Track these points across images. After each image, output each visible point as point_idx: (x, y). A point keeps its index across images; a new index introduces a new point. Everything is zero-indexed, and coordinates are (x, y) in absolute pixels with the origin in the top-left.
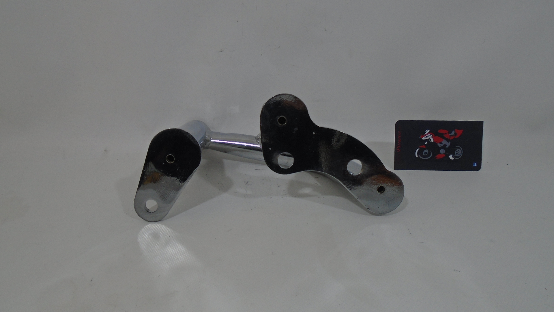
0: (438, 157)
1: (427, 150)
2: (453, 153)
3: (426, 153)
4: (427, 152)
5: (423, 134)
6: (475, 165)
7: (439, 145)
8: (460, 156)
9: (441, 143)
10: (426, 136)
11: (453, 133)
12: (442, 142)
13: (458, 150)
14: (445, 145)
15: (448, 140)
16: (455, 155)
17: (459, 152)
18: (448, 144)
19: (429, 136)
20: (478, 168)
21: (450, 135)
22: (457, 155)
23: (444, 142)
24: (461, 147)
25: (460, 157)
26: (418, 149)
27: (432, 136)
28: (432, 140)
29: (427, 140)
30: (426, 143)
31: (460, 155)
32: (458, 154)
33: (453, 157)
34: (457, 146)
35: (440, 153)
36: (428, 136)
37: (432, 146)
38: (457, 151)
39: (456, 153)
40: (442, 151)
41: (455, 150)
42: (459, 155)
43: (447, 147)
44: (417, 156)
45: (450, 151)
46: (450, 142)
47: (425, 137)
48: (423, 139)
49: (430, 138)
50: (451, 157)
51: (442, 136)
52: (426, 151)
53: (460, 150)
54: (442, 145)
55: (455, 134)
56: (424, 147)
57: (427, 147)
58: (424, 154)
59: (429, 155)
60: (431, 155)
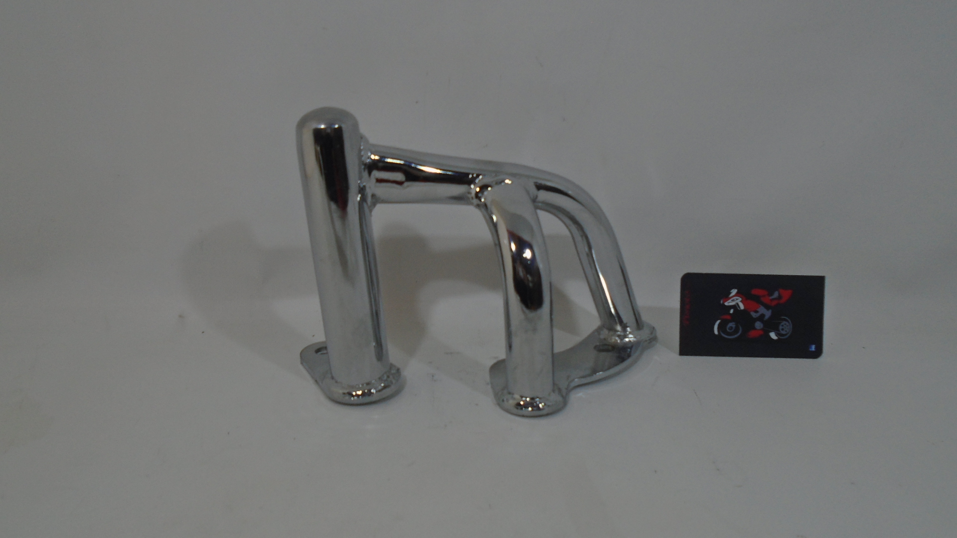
0: (752, 334)
1: (734, 323)
2: (776, 329)
3: (732, 327)
4: (734, 326)
5: (727, 298)
6: (811, 348)
7: (754, 315)
8: (788, 333)
9: (756, 312)
10: (732, 299)
11: (776, 295)
12: (758, 310)
13: (784, 323)
14: (763, 316)
15: (767, 307)
16: (779, 331)
17: (786, 327)
18: (768, 314)
19: (737, 299)
20: (817, 354)
21: (771, 298)
22: (784, 332)
23: (762, 310)
24: (789, 318)
25: (787, 336)
26: (718, 322)
27: (740, 299)
28: (742, 307)
29: (735, 307)
30: (732, 311)
31: (788, 331)
33: (776, 336)
34: (783, 317)
35: (756, 329)
36: (735, 300)
37: (742, 317)
39: (781, 327)
40: (758, 325)
41: (780, 323)
42: (786, 331)
43: (767, 317)
44: (716, 332)
45: (771, 324)
46: (770, 311)
47: (730, 301)
48: (726, 304)
49: (737, 304)
50: (773, 335)
51: (757, 300)
52: (732, 325)
53: (787, 323)
54: (758, 315)
55: (780, 297)
56: (728, 317)
57: (733, 318)
58: (729, 329)
59: (736, 331)
60: (740, 332)
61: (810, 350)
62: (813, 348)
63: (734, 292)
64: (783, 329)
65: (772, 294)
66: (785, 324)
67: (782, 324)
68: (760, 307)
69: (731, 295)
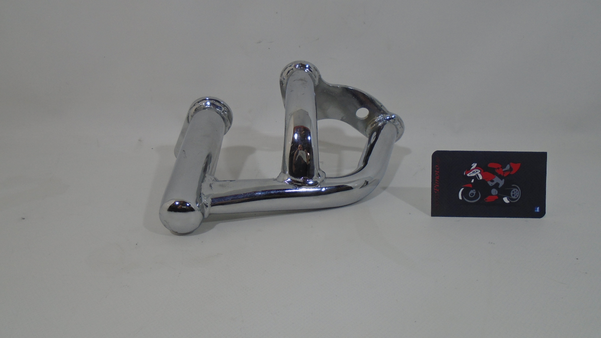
0: (488, 199)
1: (475, 190)
2: (508, 195)
3: (473, 194)
4: (475, 193)
5: (469, 170)
6: (537, 210)
7: (490, 184)
9: (492, 181)
10: (473, 171)
11: (508, 167)
12: (494, 180)
14: (497, 184)
15: (501, 177)
16: (511, 196)
17: (516, 193)
18: (501, 183)
19: (477, 171)
20: (542, 214)
21: (504, 170)
22: (514, 197)
23: (497, 180)
24: (519, 186)
25: (517, 200)
26: (462, 189)
27: (480, 171)
28: (481, 177)
29: (475, 177)
30: (473, 181)
31: (517, 197)
32: (515, 195)
33: (508, 200)
34: (513, 185)
35: (491, 195)
36: (475, 172)
37: (481, 185)
38: (513, 192)
39: (512, 194)
40: (494, 192)
41: (511, 190)
42: (516, 196)
43: (500, 186)
44: (460, 198)
45: (504, 191)
46: (503, 180)
47: (471, 173)
48: (468, 175)
49: (477, 175)
50: (506, 200)
51: (493, 172)
52: (473, 192)
53: (517, 190)
54: (493, 184)
55: (511, 169)
56: (470, 186)
57: (474, 186)
58: (470, 195)
59: (476, 197)
60: (480, 197)
61: (536, 211)
63: (474, 165)
64: (513, 195)
65: (505, 168)
66: (515, 191)
67: (513, 191)
68: (495, 177)
69: (472, 168)
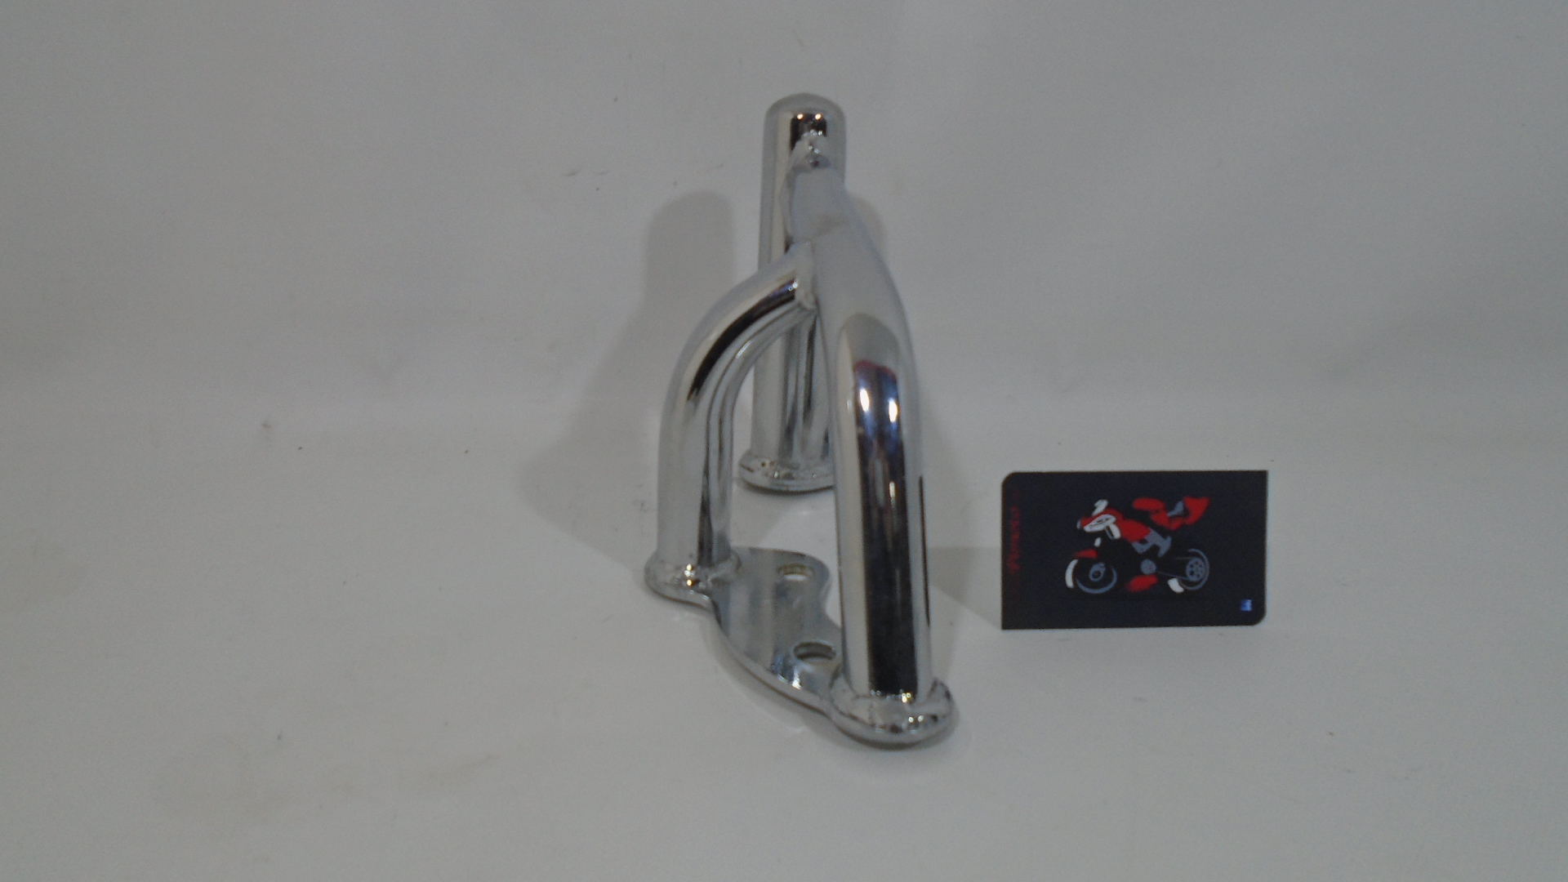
0: (1135, 584)
1: (1102, 565)
2: (1179, 572)
3: (1099, 573)
4: (1102, 571)
6: (1245, 606)
7: (1139, 548)
8: (1201, 580)
9: (1143, 542)
10: (1098, 519)
12: (1146, 538)
13: (1193, 561)
14: (1155, 548)
15: (1163, 533)
16: (1185, 576)
17: (1199, 568)
18: (1165, 545)
19: (1107, 519)
20: (1256, 616)
21: (1170, 514)
22: (1193, 579)
23: (1154, 538)
24: (1204, 552)
25: (1200, 585)
26: (1073, 563)
28: (1117, 533)
29: (1102, 534)
30: (1098, 542)
31: (1201, 575)
32: (1196, 573)
33: (1180, 584)
34: (1192, 550)
35: (1142, 574)
36: (1103, 522)
37: (1117, 554)
38: (1192, 566)
39: (1188, 570)
40: (1148, 567)
41: (1188, 561)
42: (1198, 576)
43: (1162, 552)
44: (1070, 583)
45: (1172, 565)
46: (1169, 539)
47: (1094, 523)
48: (1087, 529)
49: (1108, 528)
50: (1175, 585)
52: (1099, 568)
53: (1200, 562)
55: (1186, 512)
56: (1091, 554)
57: (1102, 555)
58: (1094, 577)
59: (1106, 580)
60: (1115, 580)
61: (1243, 609)
62: (1248, 606)
63: (1101, 505)
64: (1192, 573)
65: (1172, 508)
66: (1197, 563)
67: (1191, 563)
68: (1149, 531)
69: (1097, 512)
